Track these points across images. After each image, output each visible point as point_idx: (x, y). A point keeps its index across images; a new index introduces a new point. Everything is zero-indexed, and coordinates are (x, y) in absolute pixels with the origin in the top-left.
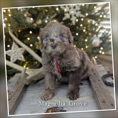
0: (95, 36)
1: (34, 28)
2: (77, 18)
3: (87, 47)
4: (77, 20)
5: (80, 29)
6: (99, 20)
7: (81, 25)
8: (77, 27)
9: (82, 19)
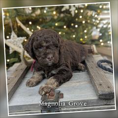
0: (95, 28)
1: (33, 18)
2: (77, 9)
3: (86, 37)
4: (76, 11)
5: (79, 21)
6: (99, 11)
7: (81, 17)
8: (77, 19)
9: (82, 11)
